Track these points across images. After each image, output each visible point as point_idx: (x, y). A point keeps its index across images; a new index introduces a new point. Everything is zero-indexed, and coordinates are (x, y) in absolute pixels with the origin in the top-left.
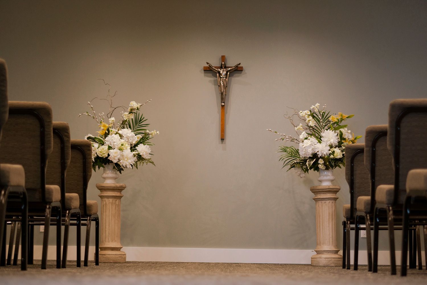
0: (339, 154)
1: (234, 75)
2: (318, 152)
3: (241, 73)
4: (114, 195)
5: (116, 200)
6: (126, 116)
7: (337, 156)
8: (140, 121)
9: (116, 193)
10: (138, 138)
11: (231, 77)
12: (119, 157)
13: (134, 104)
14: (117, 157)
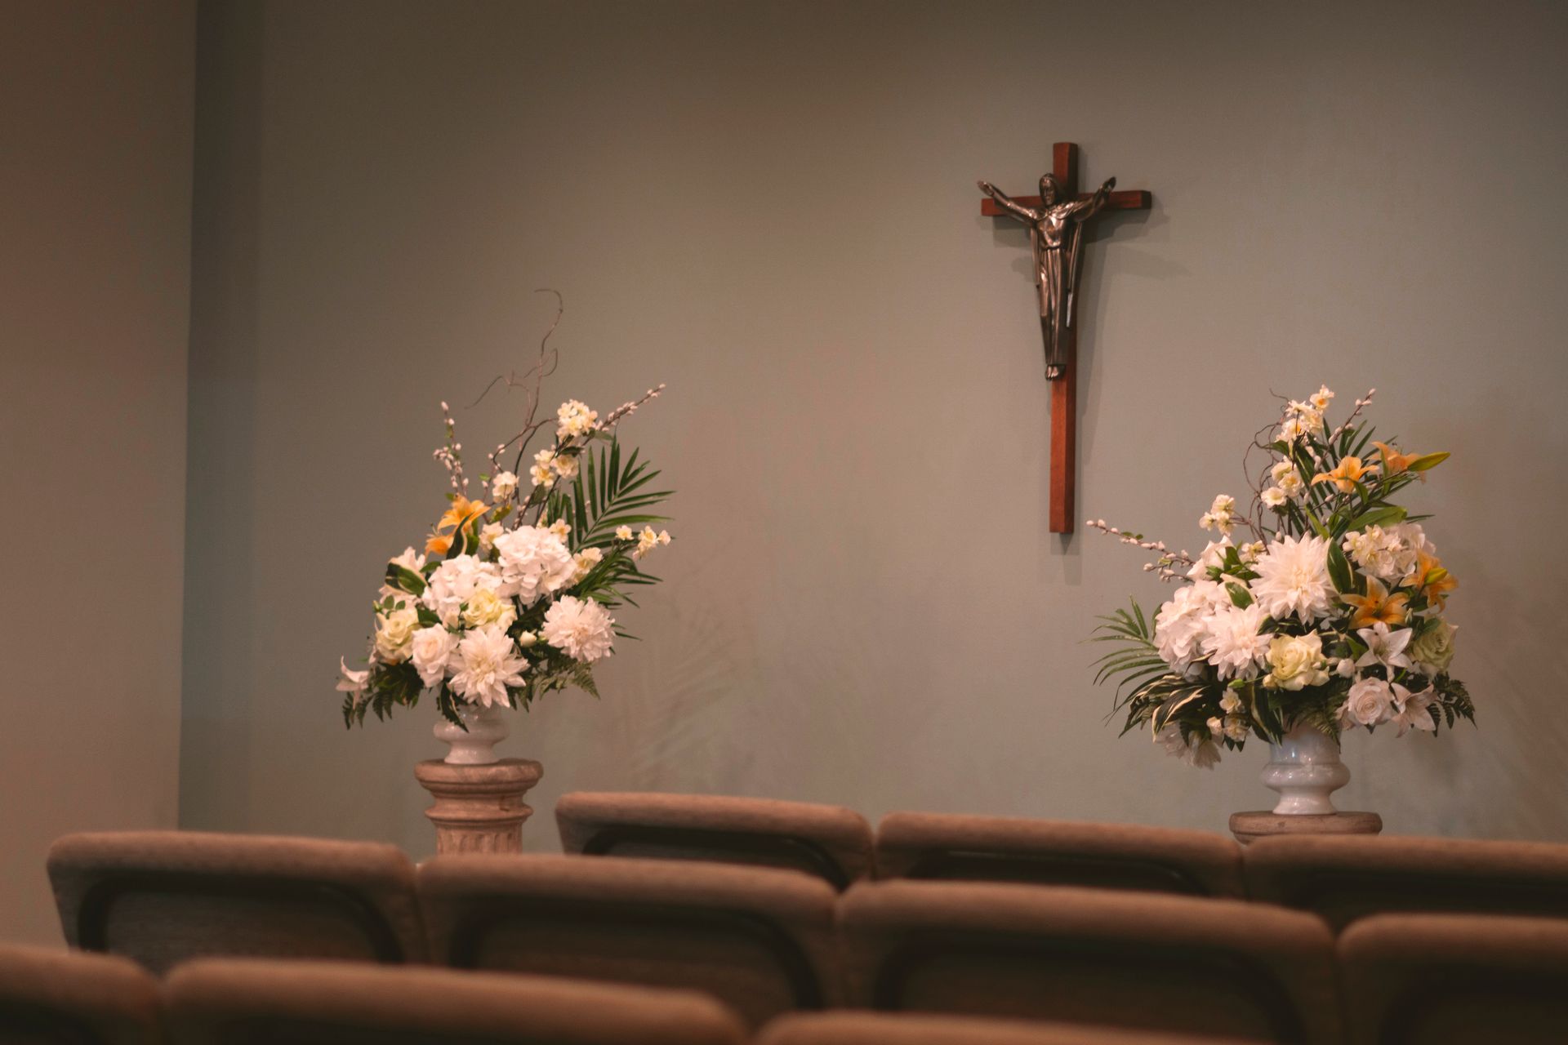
0: (1301, 668)
1: (1118, 231)
2: (1214, 652)
3: (1144, 221)
4: (462, 815)
5: (481, 837)
6: (545, 466)
7: (1294, 677)
8: (625, 480)
9: (477, 805)
10: (581, 564)
11: (1094, 240)
12: (442, 661)
13: (574, 417)
14: (435, 663)
